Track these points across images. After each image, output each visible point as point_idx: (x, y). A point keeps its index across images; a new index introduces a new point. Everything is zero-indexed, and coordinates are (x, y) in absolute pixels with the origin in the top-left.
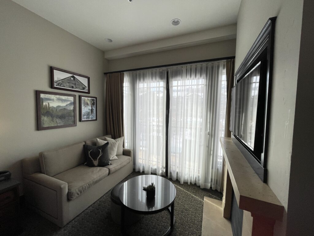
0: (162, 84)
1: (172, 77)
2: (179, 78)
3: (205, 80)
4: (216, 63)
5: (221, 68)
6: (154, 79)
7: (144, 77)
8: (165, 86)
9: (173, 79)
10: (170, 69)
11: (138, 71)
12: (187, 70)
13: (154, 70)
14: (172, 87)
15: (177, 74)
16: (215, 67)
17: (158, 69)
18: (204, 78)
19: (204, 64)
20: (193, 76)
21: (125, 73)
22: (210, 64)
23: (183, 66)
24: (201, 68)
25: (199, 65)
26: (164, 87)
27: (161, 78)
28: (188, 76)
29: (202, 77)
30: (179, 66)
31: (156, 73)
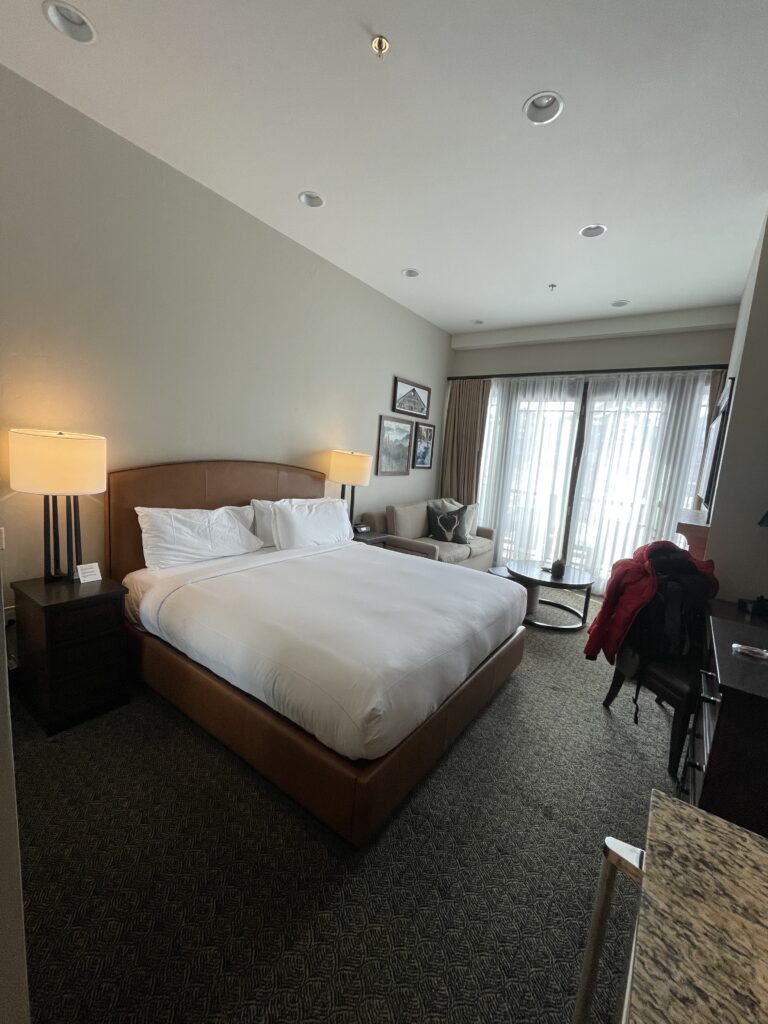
0: (572, 405)
1: (595, 393)
2: (609, 396)
3: (665, 404)
4: (692, 373)
5: (699, 385)
6: (556, 395)
7: (534, 389)
8: (578, 410)
9: (597, 398)
10: (592, 378)
11: (522, 379)
12: (628, 382)
13: (558, 378)
14: (592, 412)
15: (606, 388)
16: (690, 380)
17: (566, 377)
18: (662, 400)
19: (667, 374)
20: (640, 394)
21: (493, 380)
22: (679, 374)
23: (622, 374)
24: (660, 381)
25: (655, 375)
26: (575, 413)
27: (572, 392)
28: (630, 394)
29: (660, 396)
30: (613, 376)
31: (561, 383)
